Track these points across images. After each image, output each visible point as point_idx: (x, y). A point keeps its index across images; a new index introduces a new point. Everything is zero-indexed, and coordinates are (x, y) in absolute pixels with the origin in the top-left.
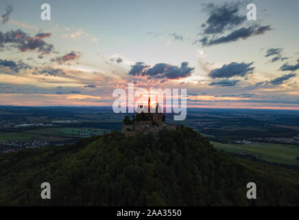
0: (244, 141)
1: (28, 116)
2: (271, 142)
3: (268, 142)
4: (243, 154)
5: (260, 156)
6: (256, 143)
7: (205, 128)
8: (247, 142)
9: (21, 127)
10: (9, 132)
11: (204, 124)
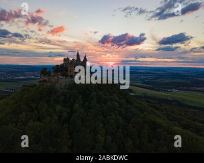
0: (173, 90)
1: (27, 71)
2: (194, 91)
3: (191, 90)
4: (171, 99)
5: (184, 101)
6: (182, 91)
7: (146, 81)
8: (175, 91)
9: (19, 79)
10: (10, 82)
11: (146, 77)
